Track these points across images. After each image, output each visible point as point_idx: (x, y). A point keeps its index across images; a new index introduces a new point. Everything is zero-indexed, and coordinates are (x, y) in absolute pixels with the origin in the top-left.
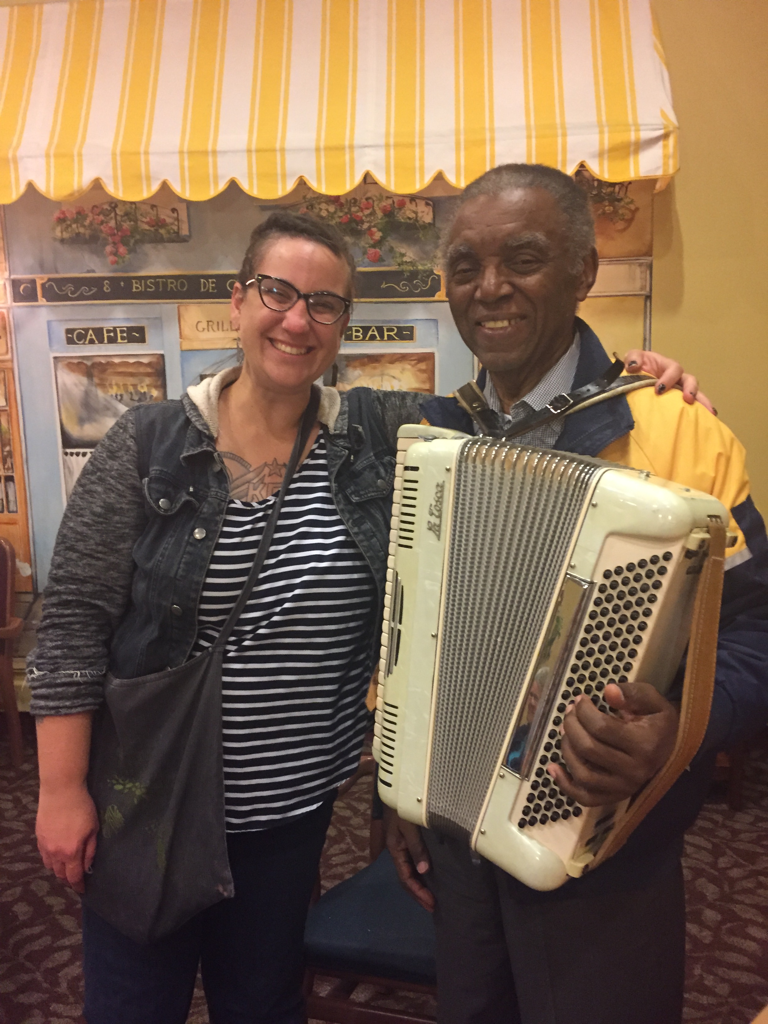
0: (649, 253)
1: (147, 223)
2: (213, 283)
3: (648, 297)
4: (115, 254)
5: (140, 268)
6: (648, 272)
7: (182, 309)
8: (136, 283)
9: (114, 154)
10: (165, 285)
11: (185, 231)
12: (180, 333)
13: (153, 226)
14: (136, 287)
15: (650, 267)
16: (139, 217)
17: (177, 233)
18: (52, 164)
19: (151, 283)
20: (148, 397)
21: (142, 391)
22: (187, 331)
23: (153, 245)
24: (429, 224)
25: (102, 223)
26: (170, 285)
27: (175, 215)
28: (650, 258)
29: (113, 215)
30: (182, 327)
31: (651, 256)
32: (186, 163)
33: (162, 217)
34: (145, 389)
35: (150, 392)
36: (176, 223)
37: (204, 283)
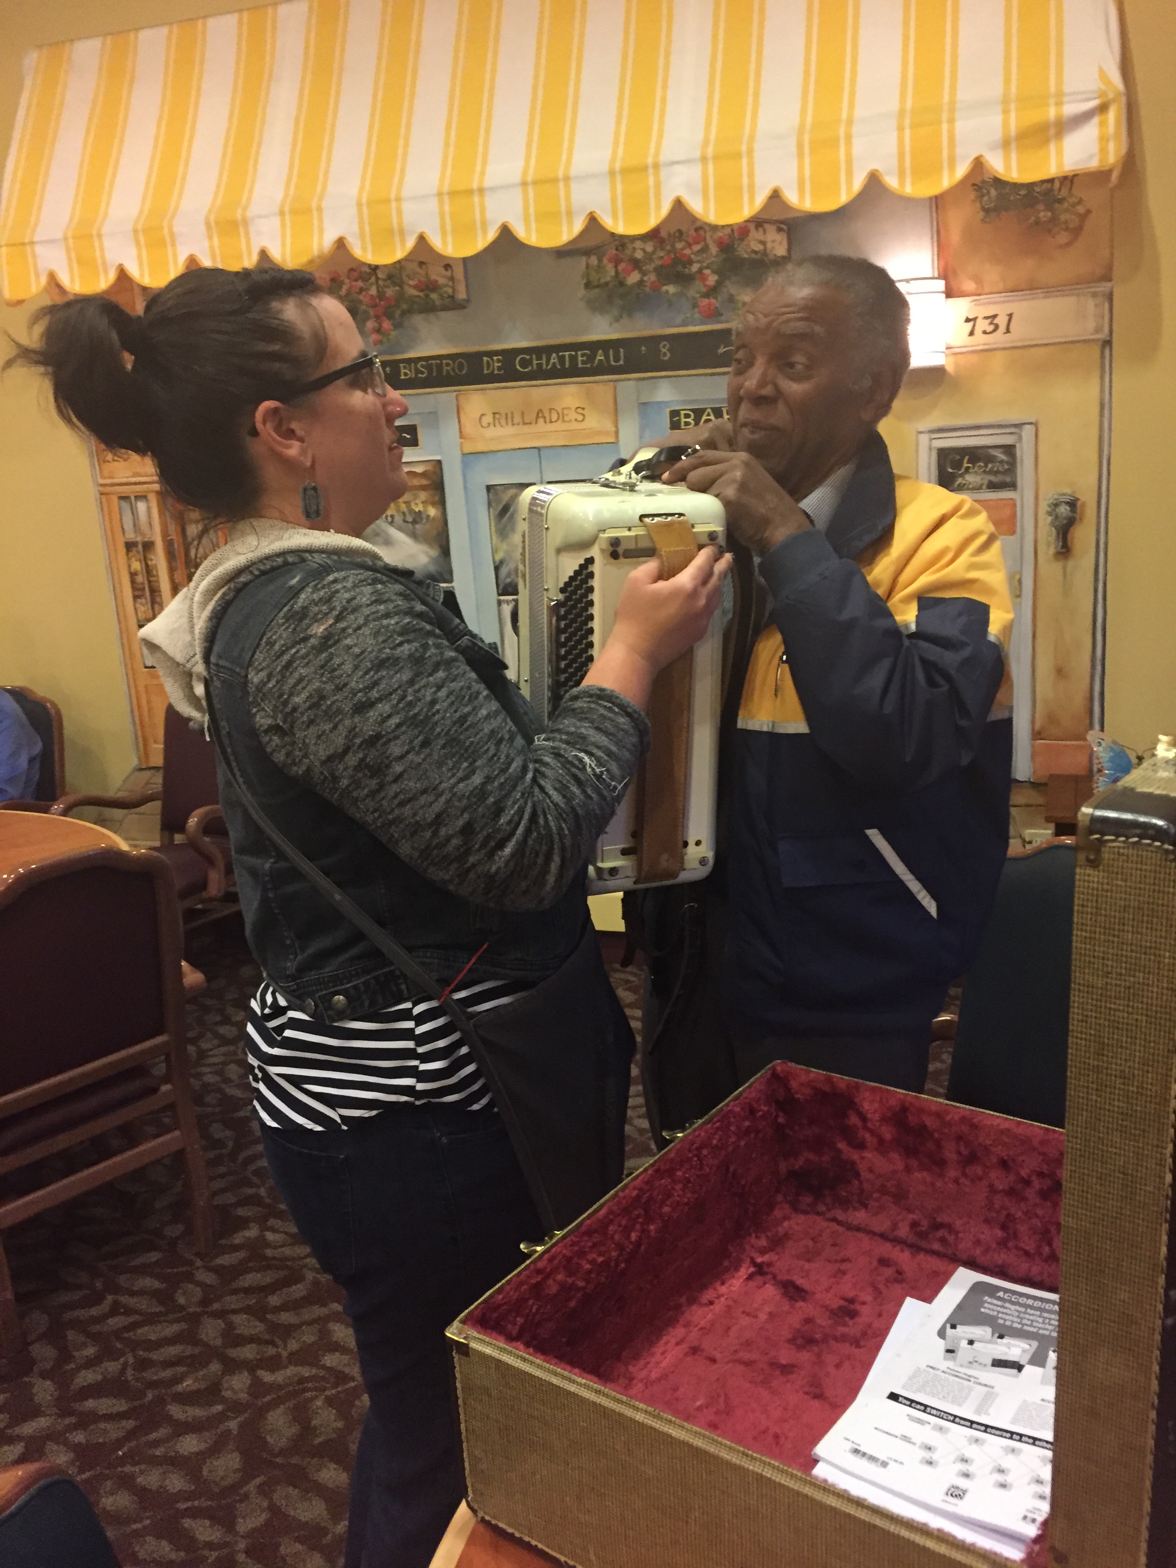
0: (1107, 277)
1: (415, 287)
2: (498, 361)
3: (1107, 343)
4: (378, 331)
5: (409, 348)
6: (1107, 305)
7: (461, 398)
8: (405, 368)
9: (359, 205)
10: (440, 367)
11: (462, 295)
12: (461, 432)
13: (422, 291)
14: (405, 373)
15: (1110, 297)
16: (405, 279)
17: (452, 297)
18: (288, 224)
19: (422, 366)
20: (424, 516)
21: (417, 510)
22: (469, 428)
23: (423, 315)
24: (783, 257)
25: (361, 290)
26: (445, 368)
27: (449, 273)
28: (1109, 285)
29: (373, 279)
30: (462, 421)
31: (1110, 280)
32: (447, 208)
33: (433, 277)
34: (419, 508)
35: (426, 511)
36: (450, 283)
37: (488, 362)
